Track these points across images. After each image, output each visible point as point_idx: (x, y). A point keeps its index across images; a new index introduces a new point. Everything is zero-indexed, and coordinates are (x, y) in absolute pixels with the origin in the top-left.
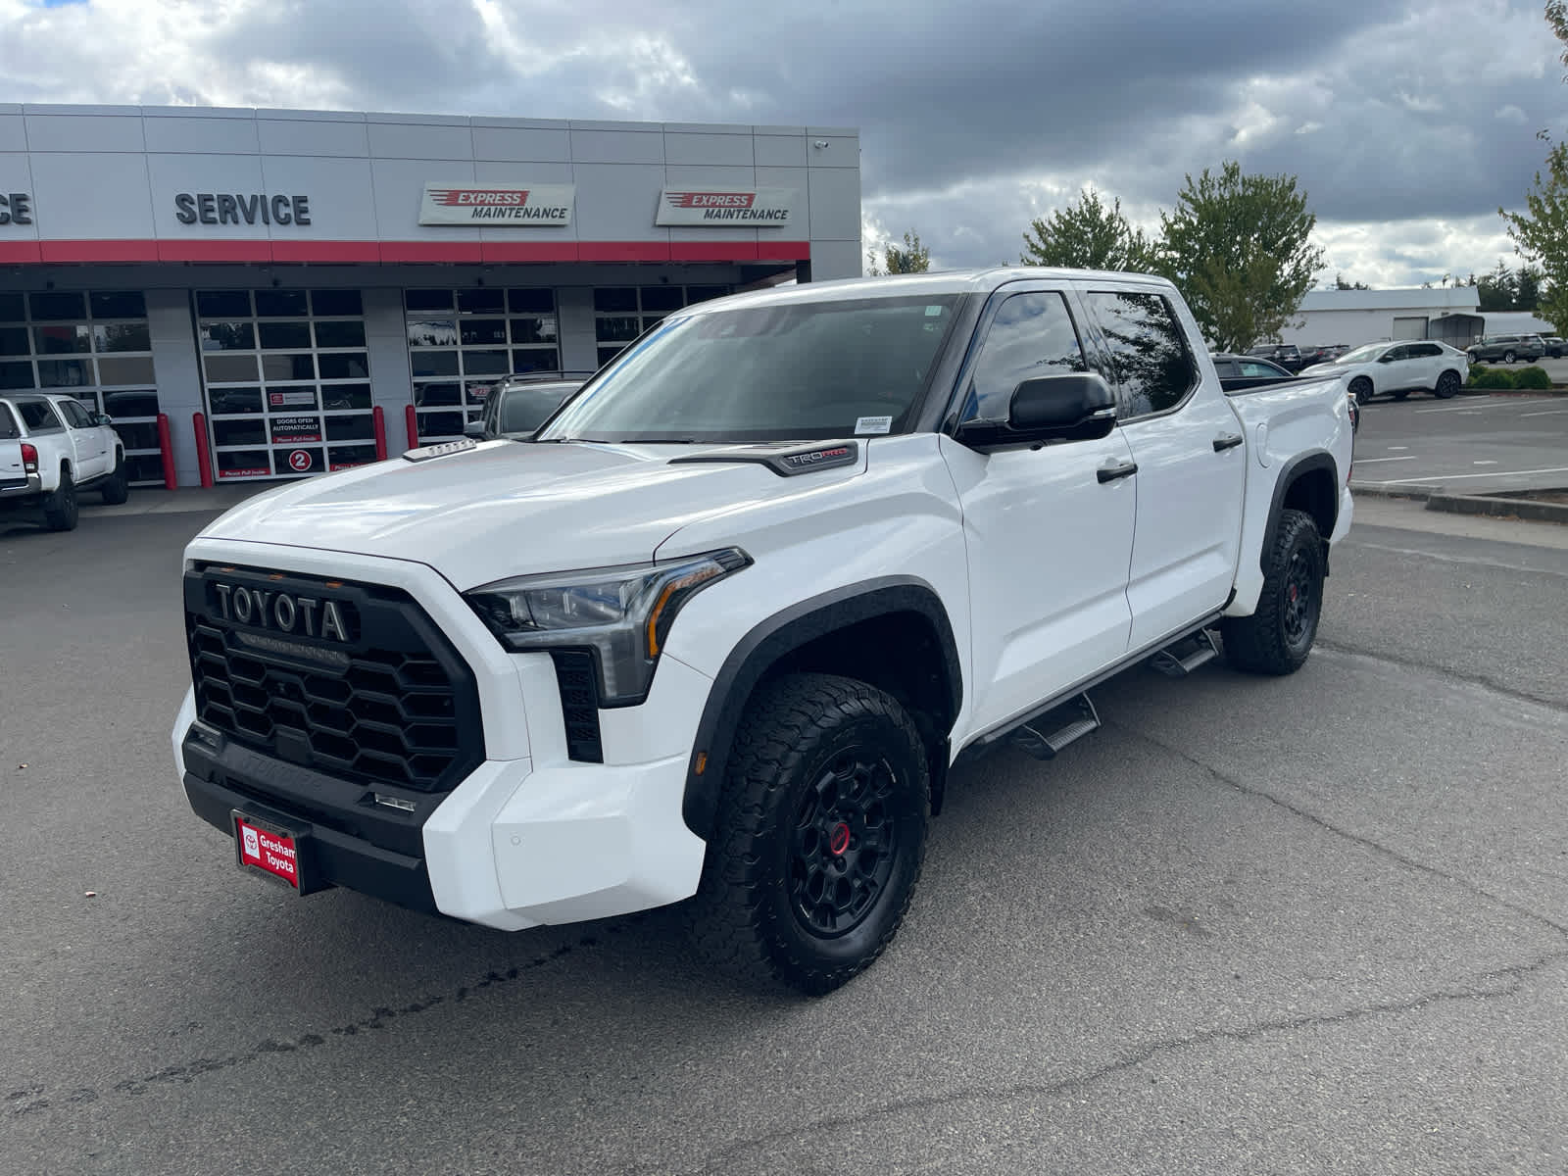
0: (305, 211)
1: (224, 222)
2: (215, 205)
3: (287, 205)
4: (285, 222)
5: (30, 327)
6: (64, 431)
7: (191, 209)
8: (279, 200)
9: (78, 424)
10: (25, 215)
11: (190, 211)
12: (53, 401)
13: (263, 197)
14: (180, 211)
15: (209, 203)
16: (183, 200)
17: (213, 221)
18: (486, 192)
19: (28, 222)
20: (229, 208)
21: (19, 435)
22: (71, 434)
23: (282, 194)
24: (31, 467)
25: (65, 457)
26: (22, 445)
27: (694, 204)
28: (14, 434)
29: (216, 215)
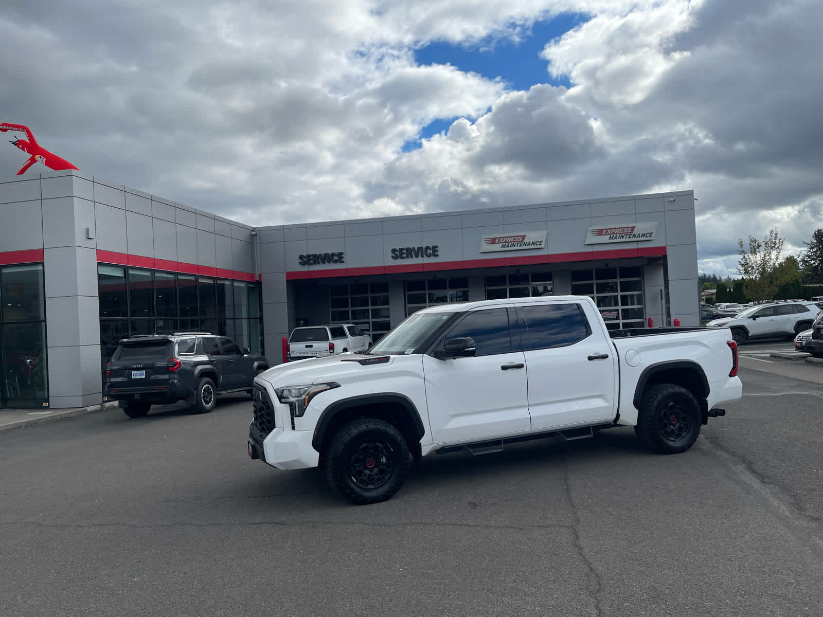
0: (437, 251)
1: (408, 258)
2: (405, 251)
3: (430, 249)
4: (429, 256)
5: (349, 297)
6: (347, 337)
7: (398, 254)
8: (427, 248)
9: (352, 334)
10: (343, 260)
11: (396, 255)
12: (345, 326)
13: (422, 247)
14: (392, 255)
15: (403, 251)
16: (394, 251)
17: (404, 258)
18: (507, 237)
19: (343, 262)
20: (410, 252)
21: (329, 339)
22: (350, 339)
23: (427, 245)
24: (332, 351)
25: (346, 347)
26: (330, 343)
27: (603, 233)
28: (328, 339)
29: (405, 255)
